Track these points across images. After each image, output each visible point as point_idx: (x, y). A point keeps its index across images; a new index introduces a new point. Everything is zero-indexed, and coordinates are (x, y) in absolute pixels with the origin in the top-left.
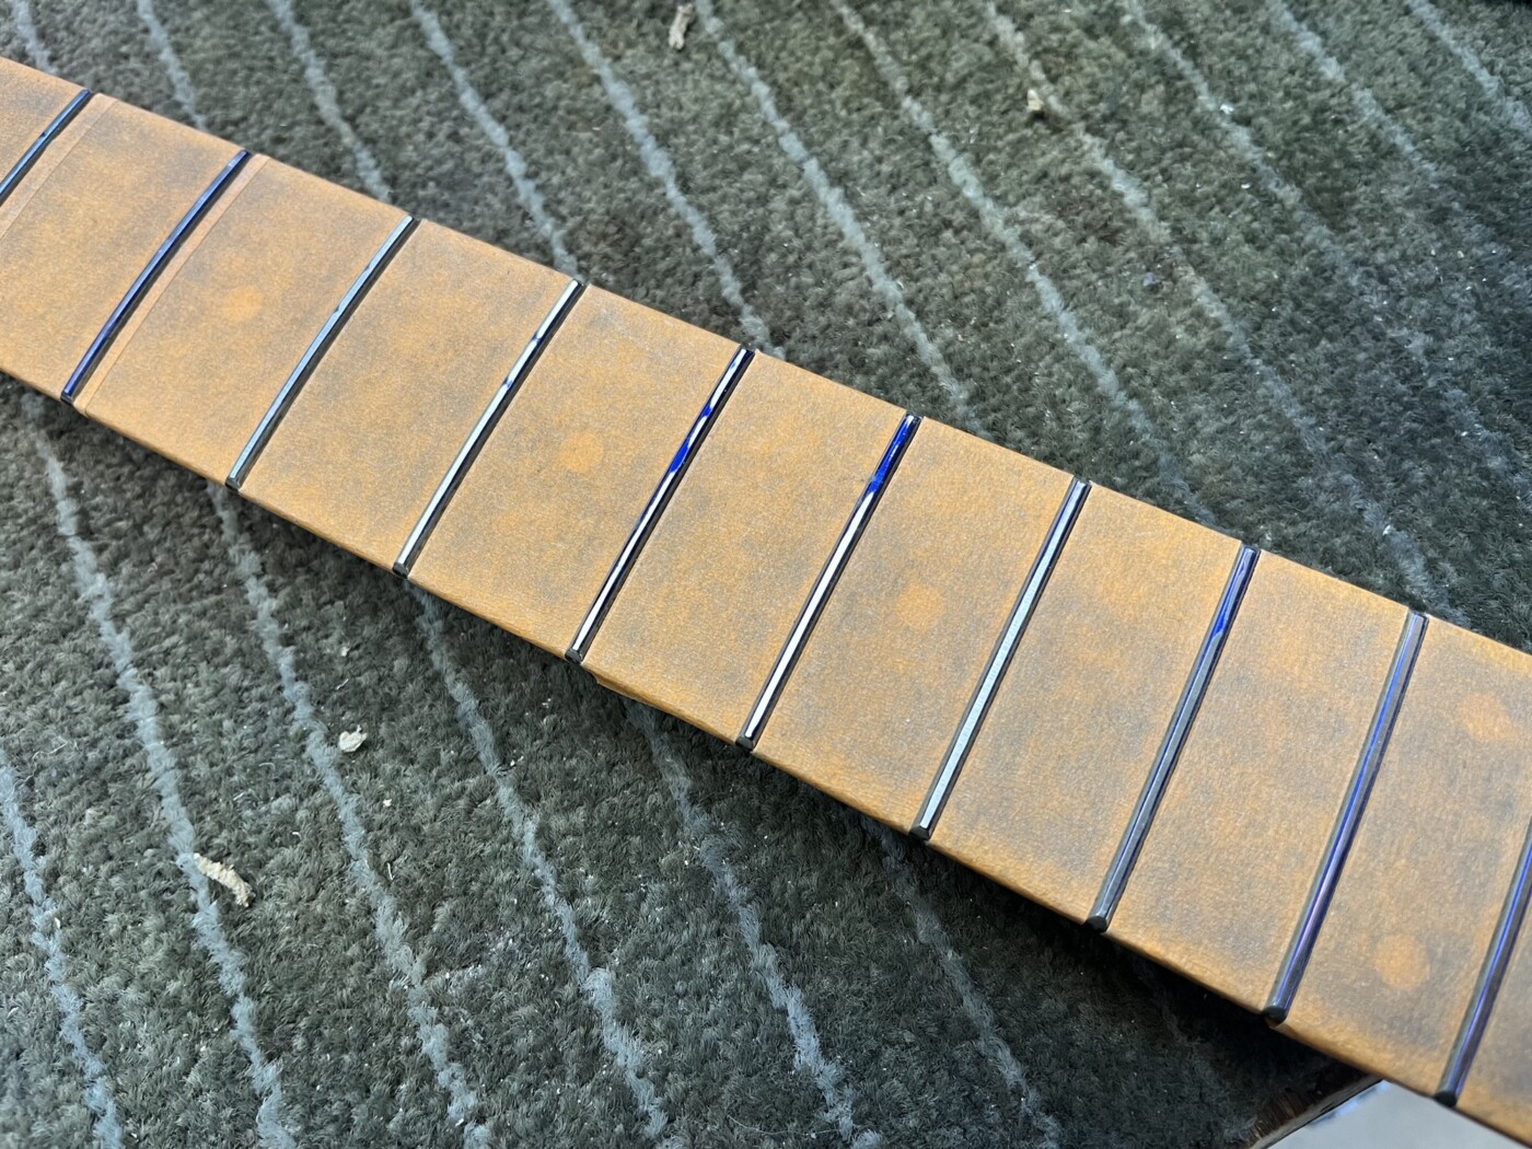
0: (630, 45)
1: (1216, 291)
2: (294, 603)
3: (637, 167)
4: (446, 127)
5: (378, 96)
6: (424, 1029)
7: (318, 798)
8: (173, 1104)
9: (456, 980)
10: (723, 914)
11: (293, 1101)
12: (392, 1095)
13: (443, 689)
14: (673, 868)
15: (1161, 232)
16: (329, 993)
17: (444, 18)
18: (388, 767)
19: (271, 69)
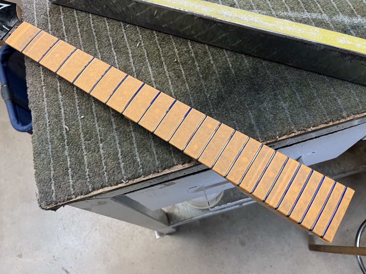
0: (133, 45)
1: (189, 86)
2: (80, 102)
3: (129, 60)
4: (109, 52)
5: (102, 47)
6: (83, 146)
7: (78, 122)
8: (57, 148)
9: (87, 142)
10: (115, 141)
11: (69, 150)
12: (78, 151)
13: (93, 114)
14: (111, 135)
15: (185, 78)
16: (74, 141)
17: (112, 38)
18: (85, 120)
19: (91, 41)
